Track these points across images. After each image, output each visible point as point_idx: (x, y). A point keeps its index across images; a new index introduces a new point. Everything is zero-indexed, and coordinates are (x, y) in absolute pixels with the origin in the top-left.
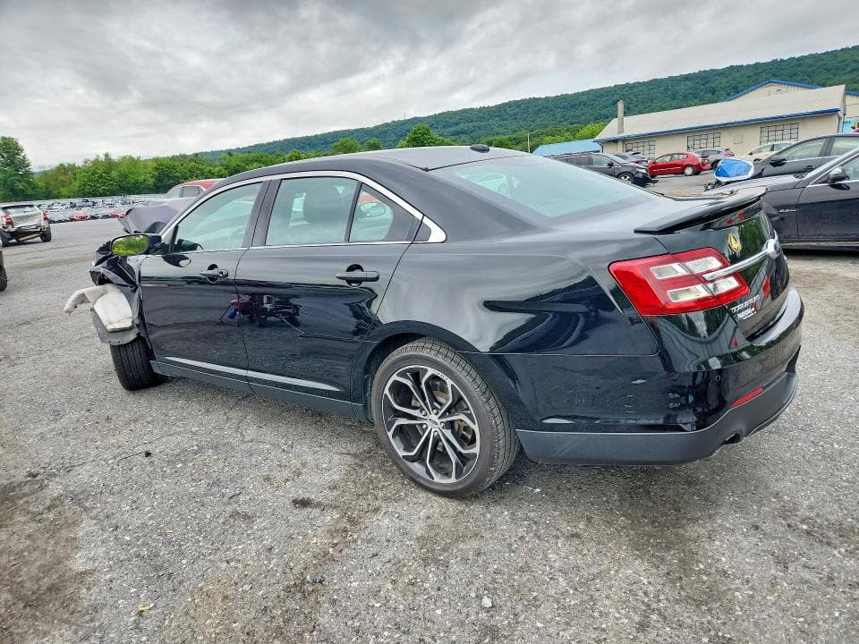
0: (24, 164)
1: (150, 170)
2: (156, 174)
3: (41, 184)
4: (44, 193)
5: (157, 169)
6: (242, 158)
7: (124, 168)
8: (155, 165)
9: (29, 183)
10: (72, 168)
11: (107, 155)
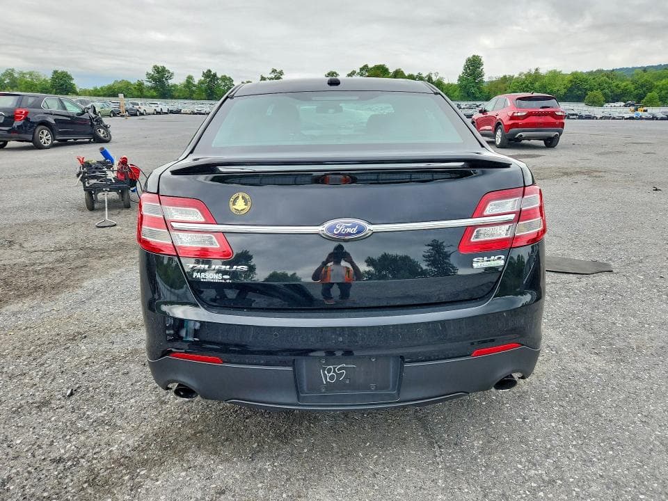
0: (481, 75)
1: (565, 82)
2: (569, 85)
3: (486, 90)
4: (486, 96)
5: (571, 81)
6: (655, 74)
7: (546, 80)
8: (571, 78)
9: (479, 88)
10: (511, 78)
11: (537, 70)
